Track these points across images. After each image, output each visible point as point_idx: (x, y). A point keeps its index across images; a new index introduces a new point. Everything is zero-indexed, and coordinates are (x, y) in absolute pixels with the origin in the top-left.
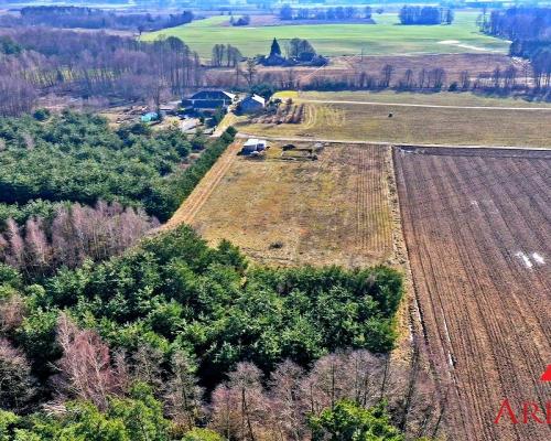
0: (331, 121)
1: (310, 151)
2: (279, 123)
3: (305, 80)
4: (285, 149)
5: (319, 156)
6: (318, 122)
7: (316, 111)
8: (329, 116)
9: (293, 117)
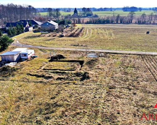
0: (103, 36)
1: (81, 63)
2: (62, 36)
3: (85, 21)
4: (53, 59)
5: (91, 73)
6: (92, 37)
7: (92, 31)
8: (101, 33)
9: (74, 33)
